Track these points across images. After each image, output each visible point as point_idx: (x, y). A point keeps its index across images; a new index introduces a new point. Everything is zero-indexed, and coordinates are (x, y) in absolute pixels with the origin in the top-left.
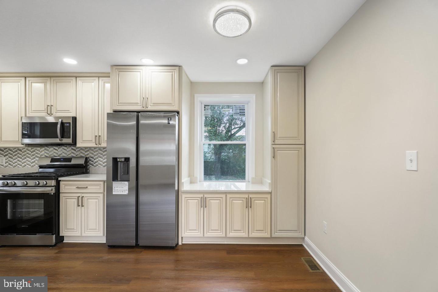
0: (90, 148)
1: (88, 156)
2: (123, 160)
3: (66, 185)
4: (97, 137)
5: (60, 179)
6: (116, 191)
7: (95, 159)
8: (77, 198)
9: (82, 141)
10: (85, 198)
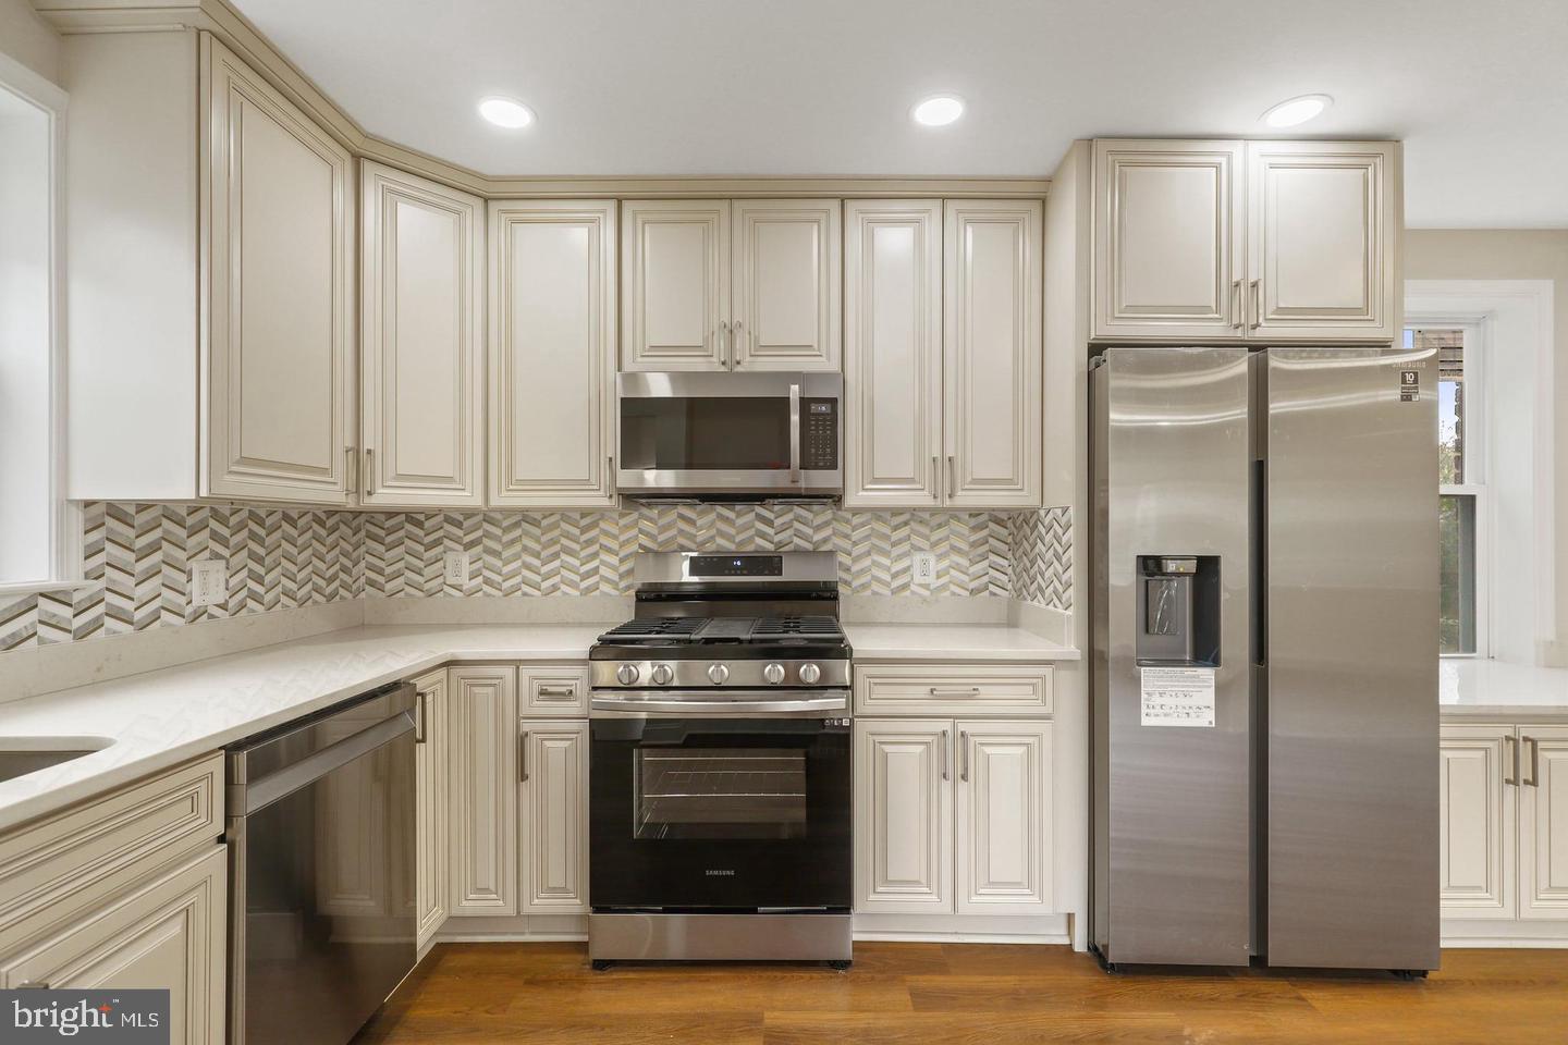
3: (879, 680)
4: (941, 466)
6: (1158, 710)
7: (857, 559)
8: (935, 742)
9: (871, 483)
10: (972, 740)
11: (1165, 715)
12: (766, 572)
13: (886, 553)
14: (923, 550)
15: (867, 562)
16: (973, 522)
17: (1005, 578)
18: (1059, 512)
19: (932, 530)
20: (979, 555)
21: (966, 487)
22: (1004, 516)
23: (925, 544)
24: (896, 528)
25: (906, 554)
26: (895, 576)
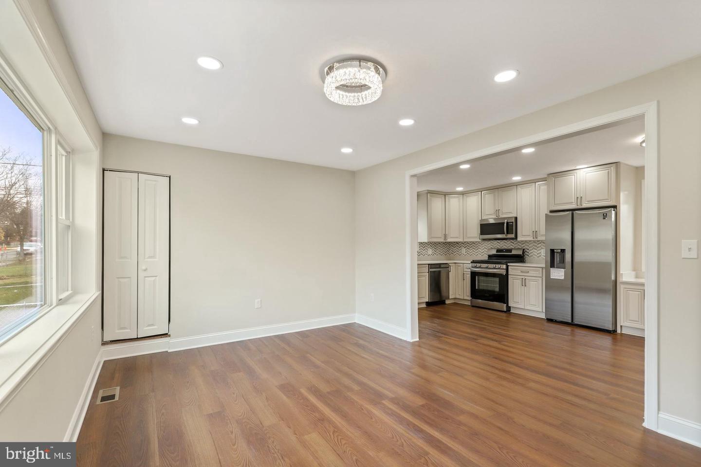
0: (526, 241)
1: (524, 248)
2: (559, 251)
3: (513, 269)
4: (534, 233)
5: (508, 264)
7: (530, 250)
8: (521, 280)
9: (522, 236)
25: (540, 250)
26: (538, 254)
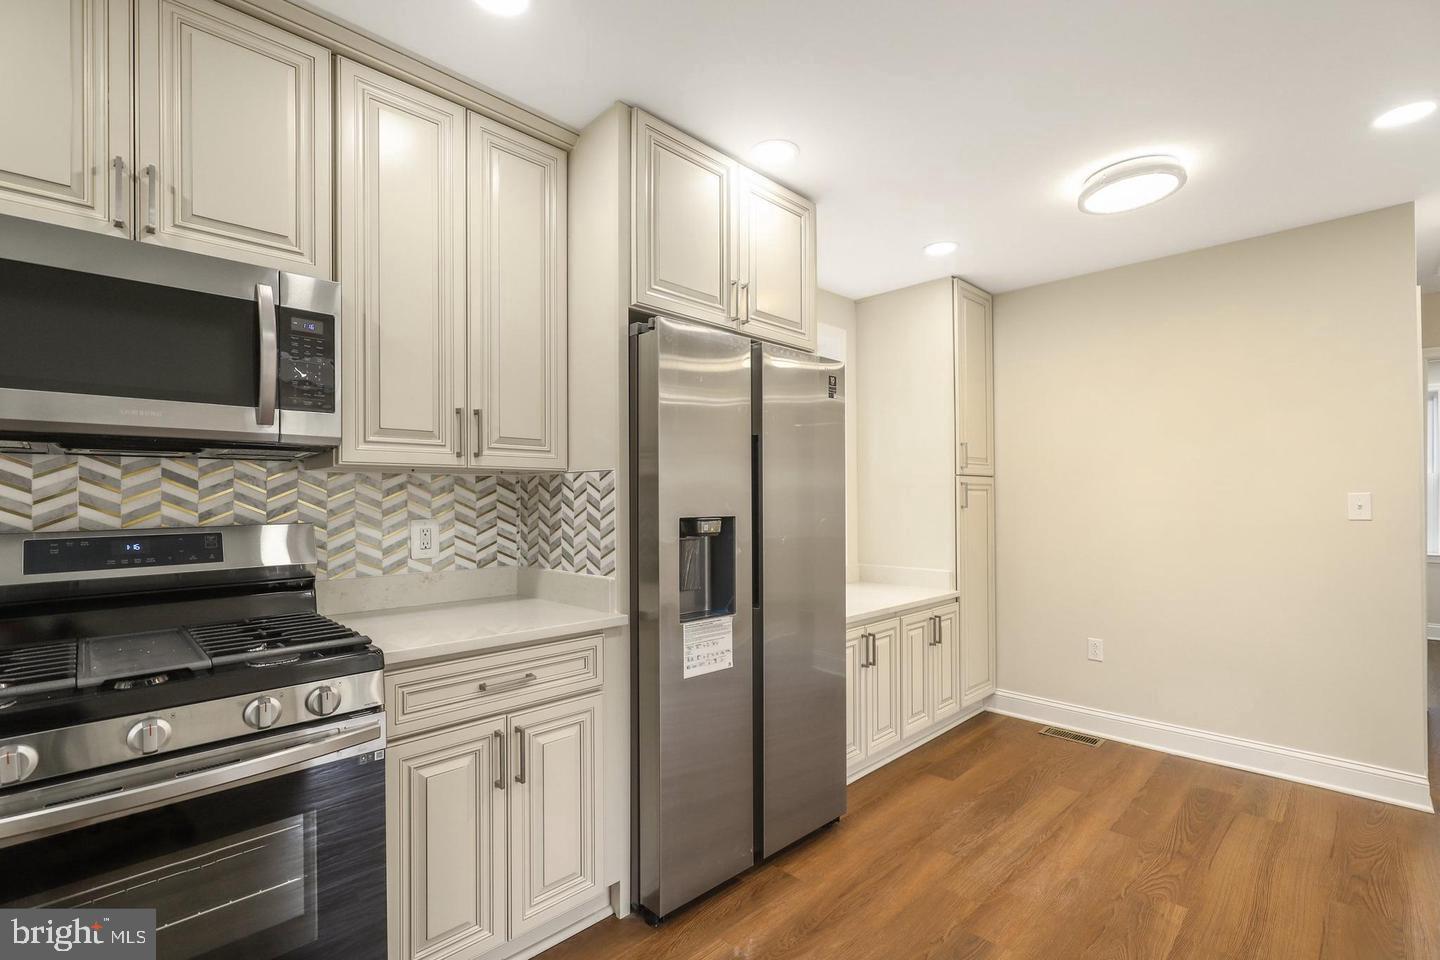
0: (415, 471)
3: (416, 688)
6: (695, 662)
7: (335, 533)
8: (486, 747)
9: (376, 434)
10: (527, 732)
11: (701, 664)
12: (193, 558)
13: (376, 524)
14: (421, 518)
15: (349, 536)
16: (480, 486)
17: (513, 546)
18: (597, 476)
19: (434, 494)
20: (487, 522)
21: (493, 445)
22: (512, 479)
23: (425, 512)
24: (389, 492)
25: (402, 525)
26: (387, 552)
